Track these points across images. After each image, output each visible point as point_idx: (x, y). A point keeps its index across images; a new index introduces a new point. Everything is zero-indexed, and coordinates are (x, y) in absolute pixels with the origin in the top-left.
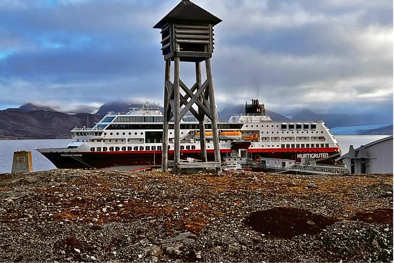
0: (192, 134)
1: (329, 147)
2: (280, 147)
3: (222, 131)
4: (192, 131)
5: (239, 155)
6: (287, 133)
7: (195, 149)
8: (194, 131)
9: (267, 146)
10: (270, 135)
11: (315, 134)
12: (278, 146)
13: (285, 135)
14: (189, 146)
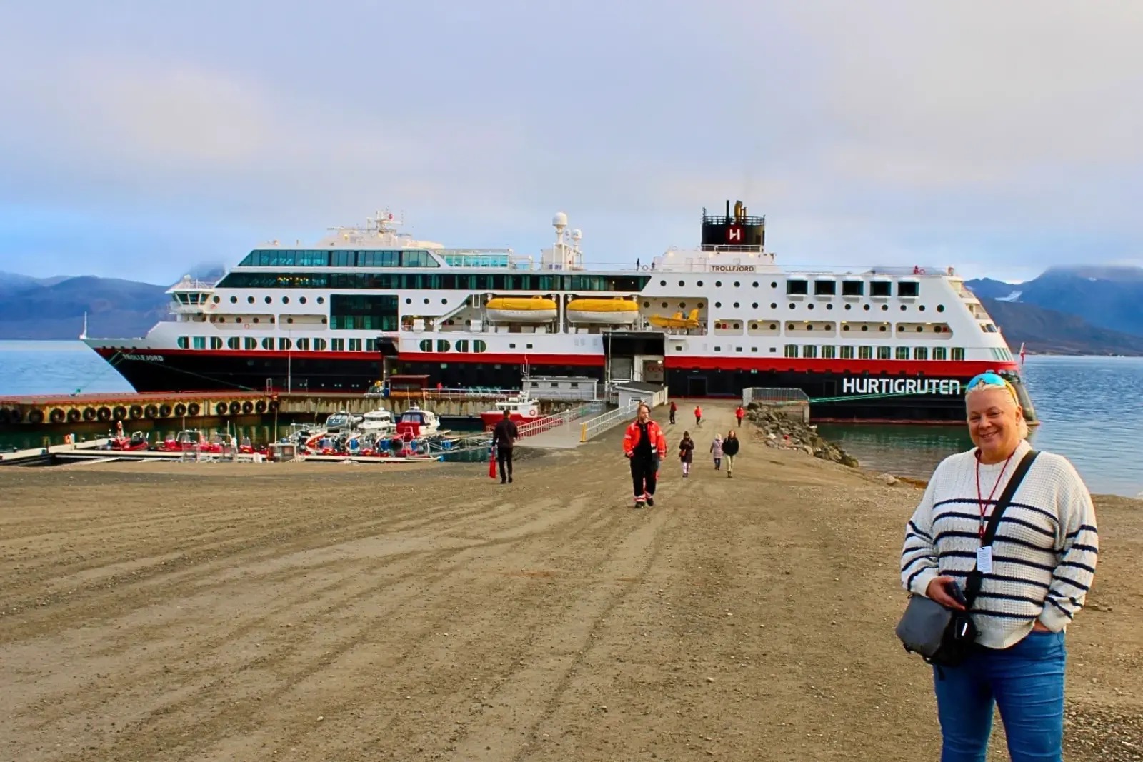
0: (476, 305)
1: (966, 359)
2: (780, 354)
3: (575, 297)
4: (477, 296)
5: (636, 374)
6: (809, 308)
7: (485, 352)
8: (486, 295)
9: (735, 349)
10: (746, 314)
11: (912, 315)
12: (773, 350)
13: (802, 313)
14: (466, 342)
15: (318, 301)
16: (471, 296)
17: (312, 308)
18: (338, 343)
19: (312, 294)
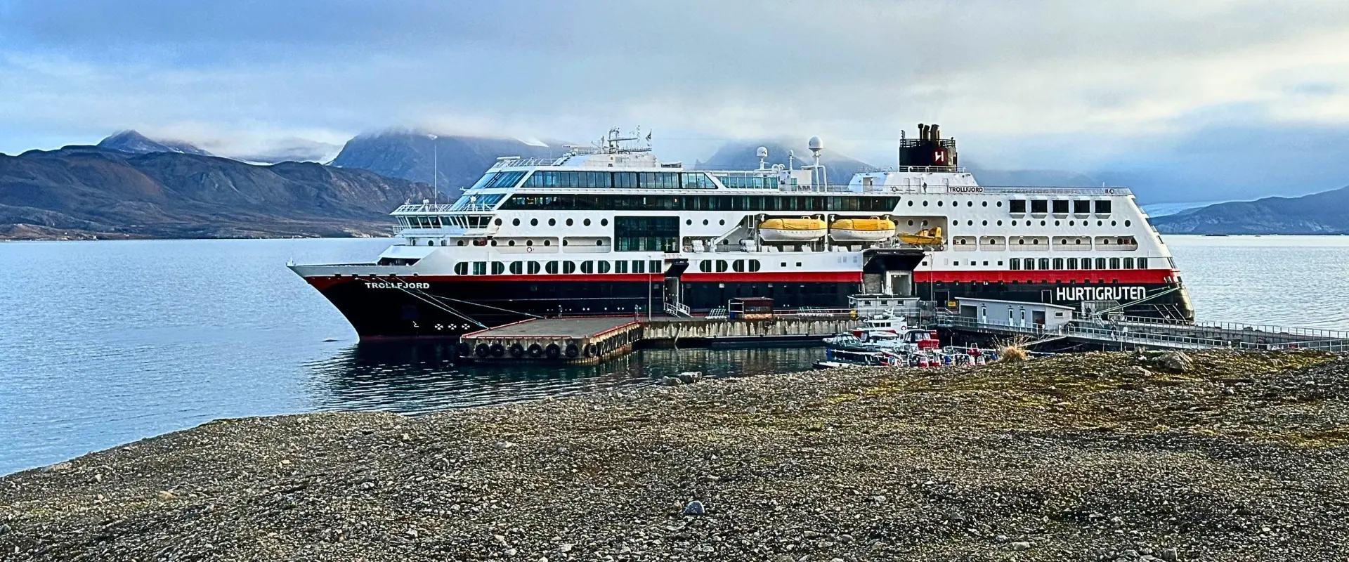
0: (751, 225)
1: (1149, 268)
2: (1006, 267)
3: (837, 217)
4: (751, 217)
5: (887, 288)
6: (1030, 224)
7: (760, 271)
8: (758, 217)
9: (970, 263)
10: (978, 231)
11: (1107, 230)
12: (1000, 263)
13: (1021, 230)
14: (742, 262)
15: (601, 222)
16: (746, 217)
17: (597, 230)
18: (621, 265)
19: (596, 215)
